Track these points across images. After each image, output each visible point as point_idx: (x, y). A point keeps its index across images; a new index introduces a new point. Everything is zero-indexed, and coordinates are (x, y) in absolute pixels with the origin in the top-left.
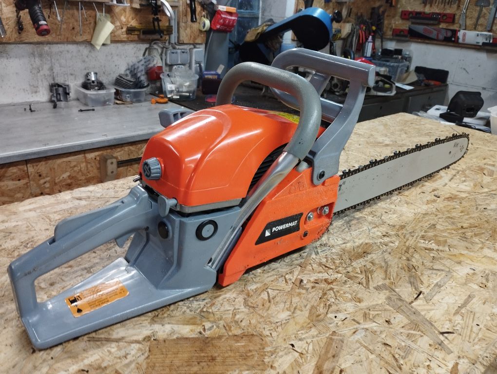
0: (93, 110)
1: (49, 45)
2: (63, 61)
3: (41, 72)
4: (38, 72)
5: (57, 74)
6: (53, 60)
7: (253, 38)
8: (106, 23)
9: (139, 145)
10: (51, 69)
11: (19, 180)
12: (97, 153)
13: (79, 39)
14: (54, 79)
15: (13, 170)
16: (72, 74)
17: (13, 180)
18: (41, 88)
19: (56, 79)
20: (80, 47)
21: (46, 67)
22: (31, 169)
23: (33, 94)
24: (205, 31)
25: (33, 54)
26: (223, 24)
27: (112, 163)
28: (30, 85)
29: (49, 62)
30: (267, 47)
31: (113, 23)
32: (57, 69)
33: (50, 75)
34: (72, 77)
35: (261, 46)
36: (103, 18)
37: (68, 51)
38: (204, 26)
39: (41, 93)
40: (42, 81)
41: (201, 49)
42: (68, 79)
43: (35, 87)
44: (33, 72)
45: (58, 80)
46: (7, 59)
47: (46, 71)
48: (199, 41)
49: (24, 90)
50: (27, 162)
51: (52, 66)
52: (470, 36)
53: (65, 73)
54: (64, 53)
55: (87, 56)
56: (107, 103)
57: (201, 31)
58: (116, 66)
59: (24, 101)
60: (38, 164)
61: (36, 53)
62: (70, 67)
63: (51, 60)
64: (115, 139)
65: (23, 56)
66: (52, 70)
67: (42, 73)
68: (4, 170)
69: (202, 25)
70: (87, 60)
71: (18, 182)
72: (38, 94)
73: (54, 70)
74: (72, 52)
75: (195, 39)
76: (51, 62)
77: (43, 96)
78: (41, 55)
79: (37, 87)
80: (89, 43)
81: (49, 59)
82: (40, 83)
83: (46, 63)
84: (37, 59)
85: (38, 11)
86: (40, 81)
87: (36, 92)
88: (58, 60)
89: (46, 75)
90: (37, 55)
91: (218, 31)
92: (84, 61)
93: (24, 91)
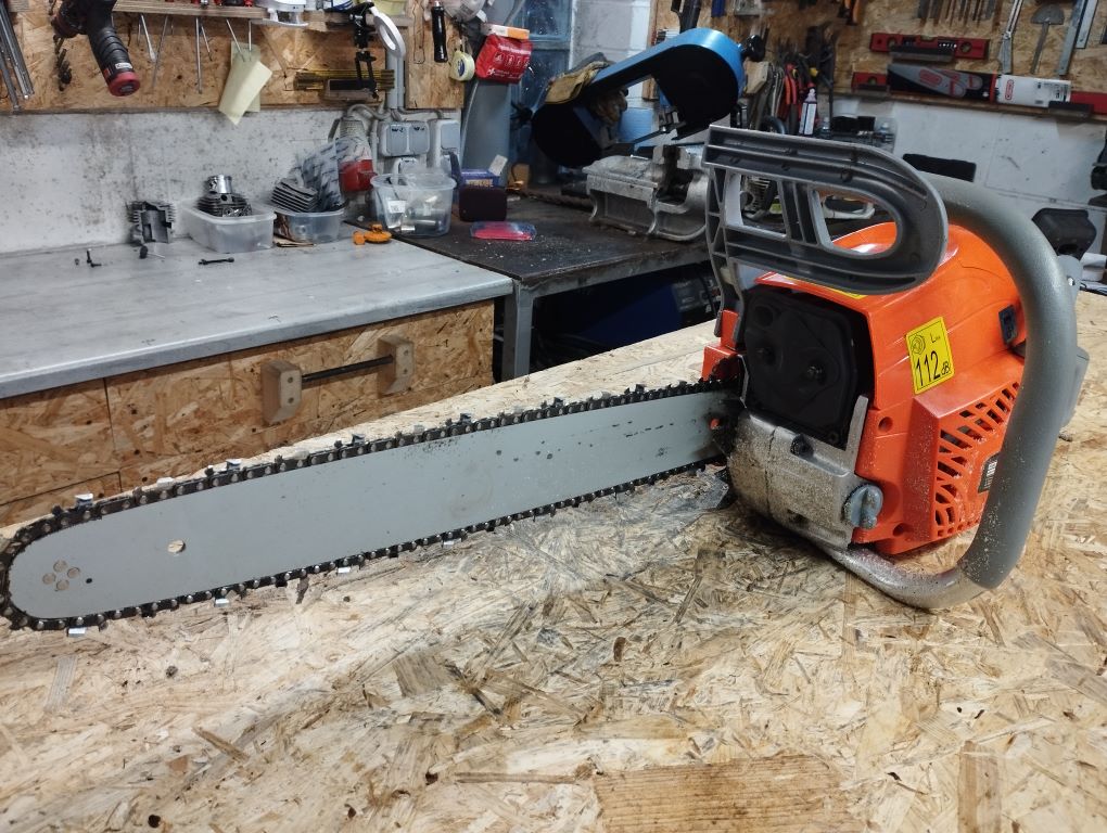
0: (231, 261)
1: (125, 116)
2: (155, 152)
3: (107, 175)
4: (101, 177)
5: (143, 182)
6: (133, 148)
7: (567, 95)
8: (253, 64)
9: (345, 339)
10: (130, 169)
11: (89, 423)
12: (255, 359)
13: (193, 100)
14: (135, 192)
15: (76, 400)
16: (175, 181)
17: (75, 423)
18: (107, 213)
19: (141, 191)
20: (192, 120)
21: (119, 164)
22: (115, 398)
23: (91, 227)
24: (464, 82)
25: (90, 136)
26: (502, 67)
27: (291, 380)
28: (83, 206)
29: (125, 154)
30: (594, 115)
31: (267, 63)
32: (142, 170)
33: (129, 183)
34: (176, 187)
35: (582, 114)
36: (247, 55)
37: (167, 130)
38: (462, 71)
39: (108, 222)
40: (110, 197)
41: (454, 120)
42: (166, 193)
43: (94, 211)
44: (91, 176)
45: (144, 195)
46: (33, 147)
47: (117, 174)
48: (448, 103)
49: (69, 216)
50: (105, 382)
51: (132, 163)
52: (1022, 87)
53: (159, 178)
54: (157, 133)
55: (208, 140)
56: (259, 244)
57: (454, 82)
58: (270, 160)
59: (69, 242)
60: (129, 385)
61: (96, 134)
62: (170, 164)
63: (130, 148)
64: (297, 326)
65: (68, 141)
66: (132, 171)
67: (109, 178)
68: (55, 400)
69: (457, 68)
70: (207, 147)
71: (85, 427)
72: (99, 225)
73: (137, 173)
74: (176, 130)
75: (441, 98)
76: (131, 154)
77: (112, 230)
78: (107, 139)
79: (99, 210)
80: (215, 111)
81: (126, 146)
82: (106, 201)
83: (118, 157)
84: (98, 146)
85: (112, 39)
86: (105, 196)
87: (96, 222)
88: (144, 149)
89: (119, 181)
90: (99, 139)
91: (491, 80)
92: (201, 151)
93: (71, 222)
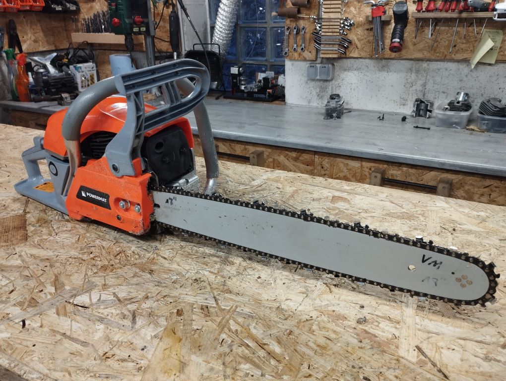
0: (429, 129)
1: (428, 62)
2: (438, 79)
3: (414, 86)
4: (411, 87)
5: (429, 91)
6: (428, 76)
8: (487, 39)
10: (424, 85)
11: (308, 165)
12: (373, 164)
13: (459, 56)
14: (424, 95)
17: (303, 164)
18: (409, 102)
20: (460, 66)
21: (420, 82)
22: (317, 159)
23: (402, 106)
25: (411, 70)
28: (400, 97)
29: (424, 78)
32: (430, 86)
33: (422, 90)
34: (444, 95)
37: (446, 69)
39: (409, 105)
40: (412, 95)
42: (438, 97)
43: (404, 100)
44: (407, 86)
46: (387, 72)
47: (418, 86)
49: (394, 101)
50: (315, 153)
51: (426, 83)
53: (437, 90)
54: (441, 70)
55: (466, 76)
58: (500, 89)
60: (322, 157)
62: (444, 85)
65: (401, 71)
70: (465, 79)
72: (405, 106)
73: (427, 87)
74: (451, 70)
76: (426, 78)
77: (409, 110)
78: (418, 71)
79: (407, 100)
81: (425, 75)
82: (410, 97)
83: (420, 79)
84: (413, 74)
88: (433, 77)
89: (418, 90)
90: (414, 71)
92: (461, 81)
